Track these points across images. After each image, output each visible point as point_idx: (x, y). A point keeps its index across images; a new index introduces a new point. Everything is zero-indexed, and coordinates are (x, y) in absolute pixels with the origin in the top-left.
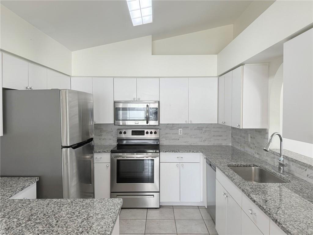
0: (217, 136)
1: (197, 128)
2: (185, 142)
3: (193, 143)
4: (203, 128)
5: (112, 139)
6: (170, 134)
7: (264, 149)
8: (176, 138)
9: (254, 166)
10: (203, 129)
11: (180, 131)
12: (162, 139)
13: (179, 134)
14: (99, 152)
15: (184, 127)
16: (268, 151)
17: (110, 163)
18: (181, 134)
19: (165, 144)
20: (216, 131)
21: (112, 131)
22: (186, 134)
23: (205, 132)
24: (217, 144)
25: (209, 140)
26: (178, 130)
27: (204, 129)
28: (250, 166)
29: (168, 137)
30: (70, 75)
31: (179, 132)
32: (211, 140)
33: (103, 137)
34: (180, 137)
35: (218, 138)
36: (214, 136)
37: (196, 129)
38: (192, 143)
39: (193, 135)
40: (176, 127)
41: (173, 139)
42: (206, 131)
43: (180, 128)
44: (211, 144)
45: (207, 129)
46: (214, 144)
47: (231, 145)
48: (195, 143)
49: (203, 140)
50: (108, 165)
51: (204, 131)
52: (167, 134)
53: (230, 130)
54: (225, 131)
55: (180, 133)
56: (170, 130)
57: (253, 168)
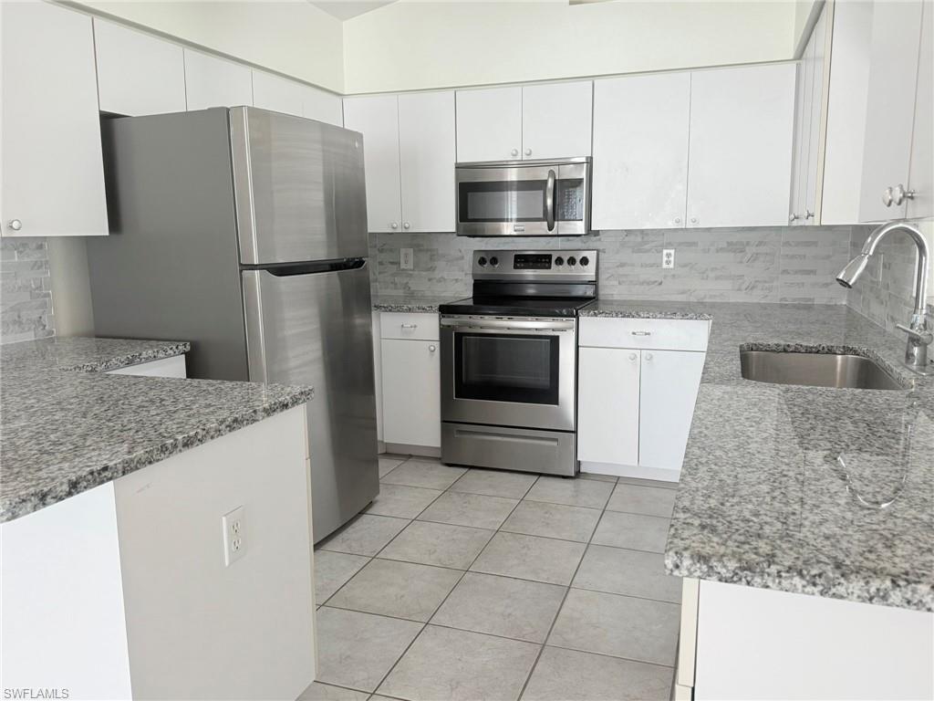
0: (796, 272)
1: (725, 245)
2: (683, 293)
3: (711, 297)
4: (748, 243)
5: (461, 280)
6: (633, 265)
7: (838, 280)
8: (653, 279)
9: (846, 350)
10: (747, 249)
11: (668, 258)
12: (606, 283)
13: (665, 266)
14: (410, 310)
15: (680, 244)
16: (850, 287)
17: (438, 343)
18: (672, 266)
19: (616, 298)
20: (793, 257)
21: (462, 258)
22: (685, 266)
23: (755, 257)
24: (795, 300)
25: (767, 285)
26: (660, 254)
27: (750, 251)
28: (831, 351)
29: (626, 276)
30: (341, 92)
31: (665, 259)
32: (775, 284)
33: (437, 275)
34: (665, 277)
35: (800, 278)
36: (785, 272)
37: (722, 250)
38: (705, 297)
39: (713, 269)
40: (654, 244)
41: (642, 284)
42: (757, 254)
43: (669, 245)
44: (774, 298)
45: (762, 249)
46: (785, 299)
47: (844, 303)
48: (715, 296)
49: (747, 284)
50: (432, 348)
51: (749, 256)
52: (622, 265)
53: (846, 252)
54: (828, 257)
55: (668, 263)
56: (633, 252)
57: (839, 357)
